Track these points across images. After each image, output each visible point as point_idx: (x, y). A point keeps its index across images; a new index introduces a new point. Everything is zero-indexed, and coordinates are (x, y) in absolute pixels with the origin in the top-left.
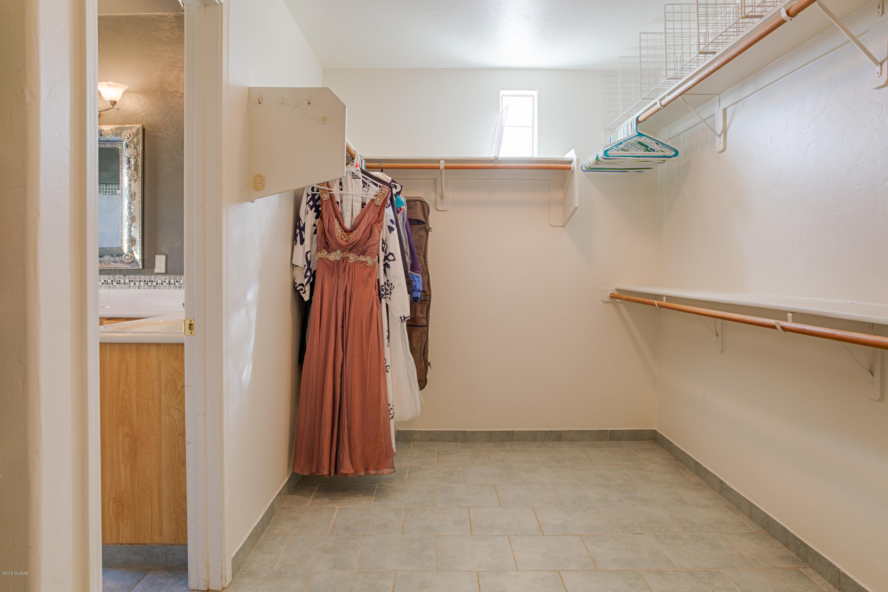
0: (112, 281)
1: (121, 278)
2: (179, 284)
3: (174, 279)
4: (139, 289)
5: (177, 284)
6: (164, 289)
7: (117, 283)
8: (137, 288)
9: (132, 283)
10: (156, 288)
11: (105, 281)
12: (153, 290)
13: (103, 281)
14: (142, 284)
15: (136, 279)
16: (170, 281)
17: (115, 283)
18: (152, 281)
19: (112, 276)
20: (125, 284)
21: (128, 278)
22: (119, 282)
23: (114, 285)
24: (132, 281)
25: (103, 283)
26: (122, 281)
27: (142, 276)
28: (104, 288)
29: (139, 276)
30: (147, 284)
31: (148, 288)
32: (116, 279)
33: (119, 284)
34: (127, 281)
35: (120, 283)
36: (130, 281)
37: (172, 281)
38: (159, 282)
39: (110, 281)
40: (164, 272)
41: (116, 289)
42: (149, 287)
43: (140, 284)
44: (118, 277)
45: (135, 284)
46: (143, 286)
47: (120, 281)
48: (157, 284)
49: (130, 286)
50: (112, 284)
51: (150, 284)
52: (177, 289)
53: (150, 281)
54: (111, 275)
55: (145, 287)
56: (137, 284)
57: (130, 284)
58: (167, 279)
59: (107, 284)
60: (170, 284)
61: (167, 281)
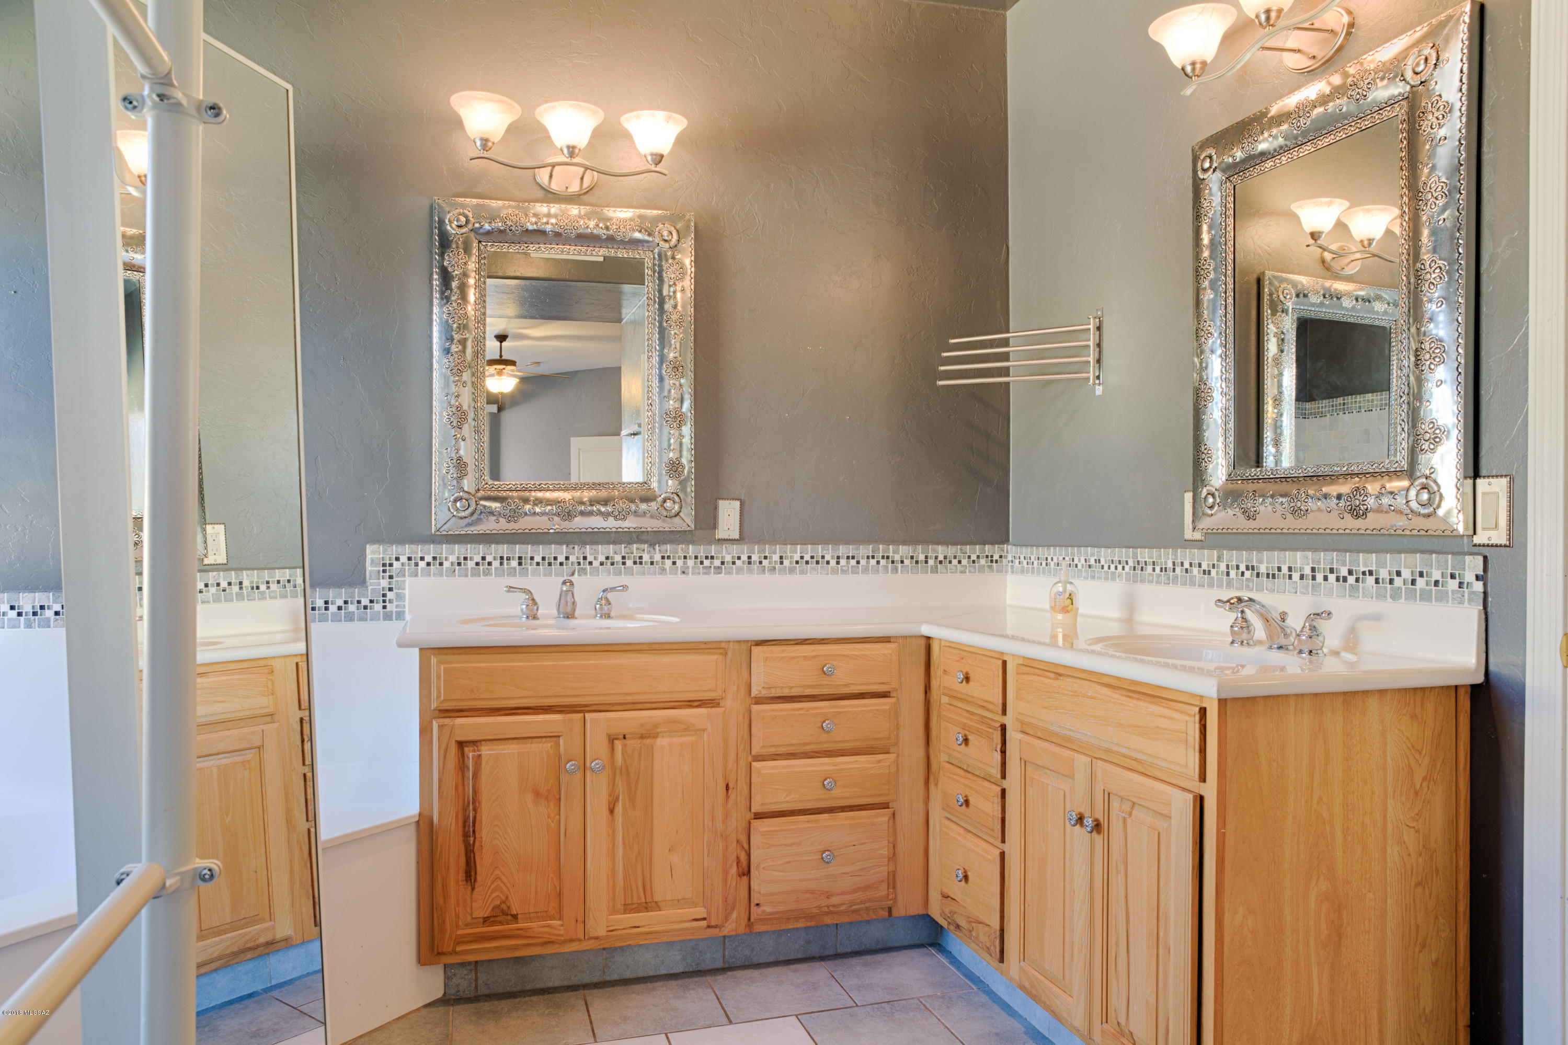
0: (624, 558)
1: (644, 550)
2: (770, 563)
3: (759, 552)
4: (684, 576)
5: (765, 562)
6: (737, 573)
7: (635, 563)
8: (679, 572)
9: (668, 563)
10: (720, 573)
11: (607, 558)
12: (715, 576)
13: (602, 558)
14: (690, 563)
15: (677, 553)
16: (749, 557)
17: (629, 563)
18: (712, 558)
19: (623, 546)
20: (652, 563)
21: (660, 550)
22: (638, 560)
23: (628, 567)
24: (669, 557)
25: (602, 564)
26: (646, 558)
27: (691, 546)
28: (605, 574)
29: (684, 546)
30: (702, 563)
31: (704, 573)
32: (632, 553)
33: (638, 565)
34: (657, 557)
35: (641, 563)
36: (663, 558)
37: (755, 558)
38: (728, 558)
39: (618, 558)
40: (737, 537)
41: (633, 575)
42: (705, 571)
43: (684, 563)
44: (637, 549)
45: (674, 563)
46: (693, 567)
47: (641, 558)
48: (723, 563)
49: (664, 570)
50: (624, 563)
51: (707, 563)
52: (767, 575)
53: (707, 558)
54: (621, 544)
55: (697, 571)
56: (680, 563)
57: (663, 563)
58: (743, 553)
59: (612, 564)
60: (750, 563)
61: (744, 558)
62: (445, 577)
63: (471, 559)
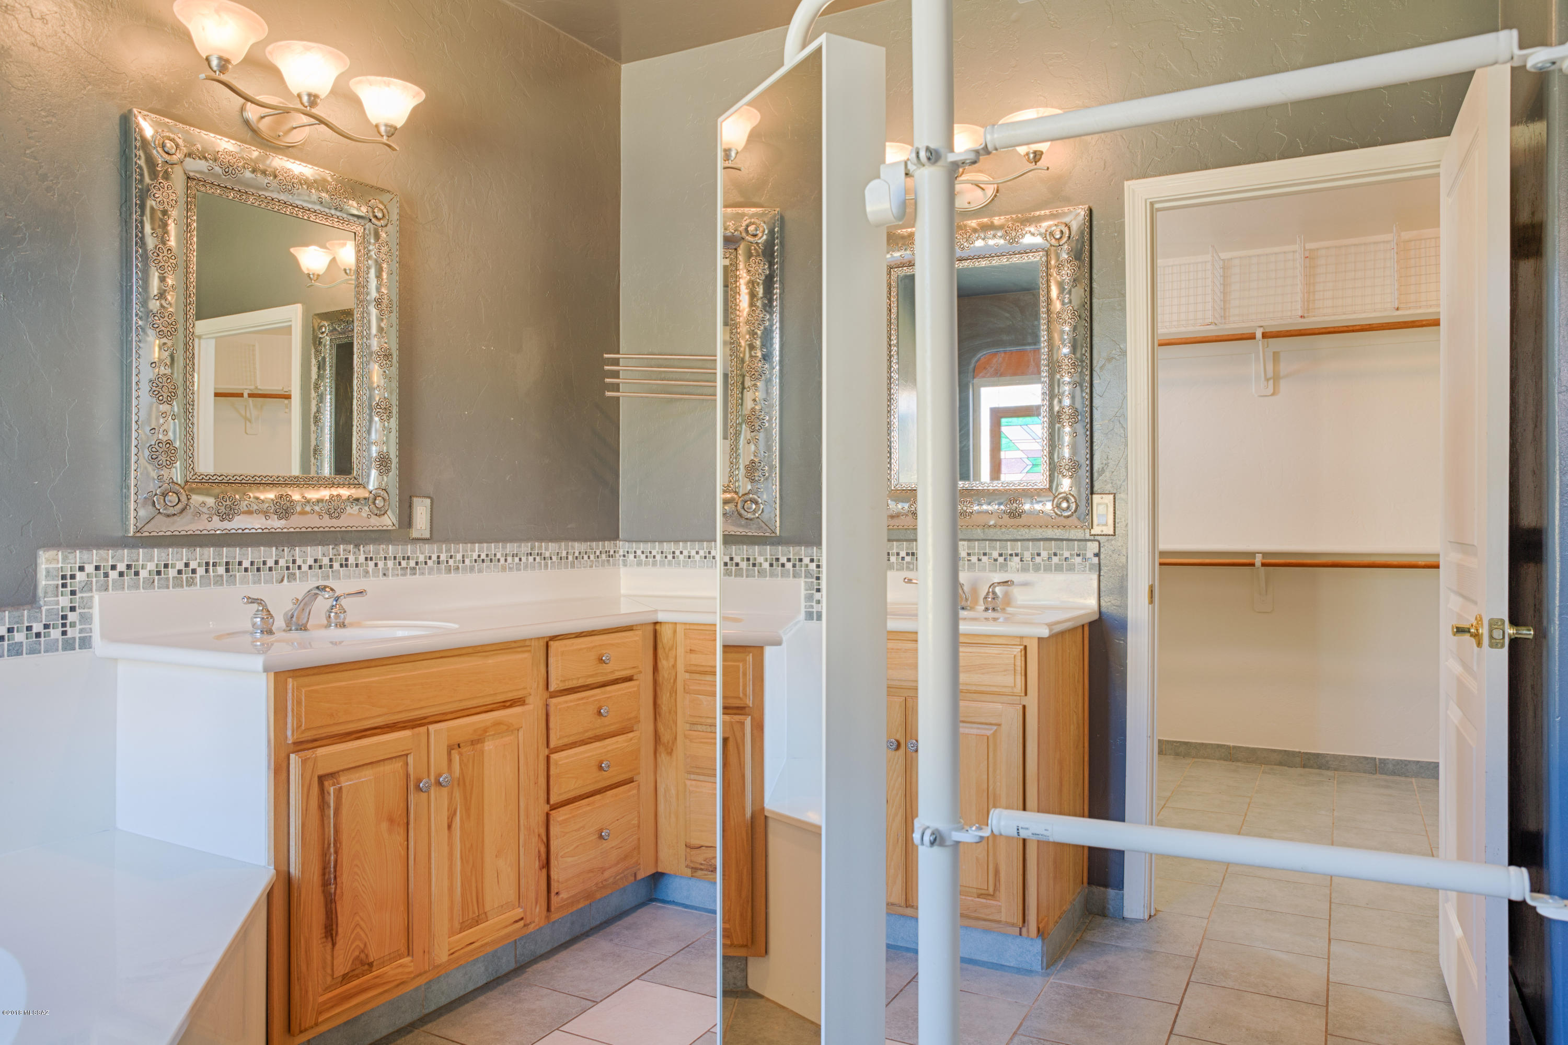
0: (331, 560)
1: (350, 552)
2: (455, 562)
3: (446, 551)
4: (385, 578)
5: (451, 562)
6: (429, 574)
7: (341, 566)
8: (381, 574)
9: (371, 564)
10: (415, 574)
11: (316, 561)
12: (411, 577)
13: (310, 561)
14: (390, 563)
15: (379, 553)
16: (439, 557)
17: (336, 565)
18: (408, 558)
19: (331, 547)
20: (357, 565)
21: (364, 551)
22: (344, 563)
23: (336, 571)
24: (371, 559)
25: (310, 567)
26: (352, 560)
27: (390, 546)
28: (314, 579)
29: (384, 547)
30: (400, 564)
31: (402, 575)
32: (339, 555)
33: (344, 568)
34: (362, 559)
35: (347, 566)
36: (366, 559)
37: (443, 557)
38: (421, 559)
39: (326, 561)
40: (428, 536)
41: (340, 579)
42: (402, 572)
43: (385, 564)
44: (344, 550)
45: (376, 565)
46: (392, 569)
47: (347, 559)
48: (417, 563)
49: (367, 572)
50: (331, 567)
51: (404, 563)
52: (452, 575)
53: (404, 559)
54: (329, 545)
55: (396, 573)
56: (381, 564)
57: (367, 566)
58: (434, 553)
59: (320, 567)
60: (439, 563)
61: (434, 557)
62: (142, 590)
63: (173, 566)
